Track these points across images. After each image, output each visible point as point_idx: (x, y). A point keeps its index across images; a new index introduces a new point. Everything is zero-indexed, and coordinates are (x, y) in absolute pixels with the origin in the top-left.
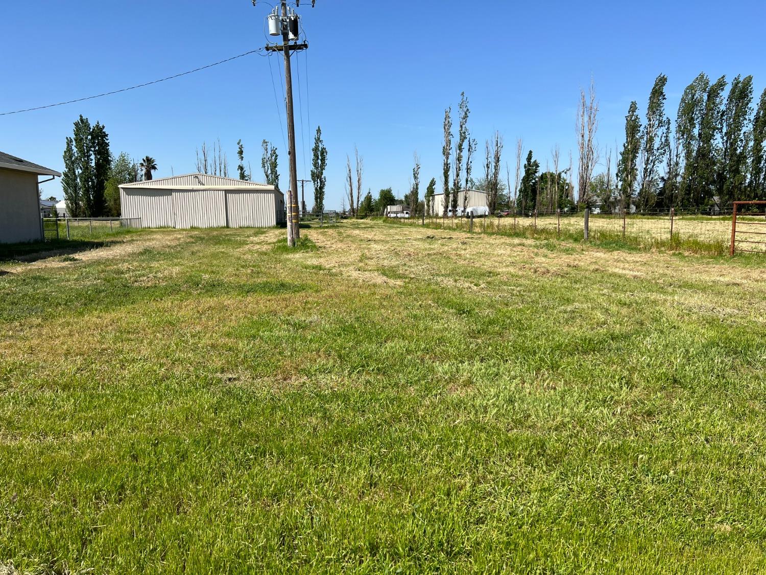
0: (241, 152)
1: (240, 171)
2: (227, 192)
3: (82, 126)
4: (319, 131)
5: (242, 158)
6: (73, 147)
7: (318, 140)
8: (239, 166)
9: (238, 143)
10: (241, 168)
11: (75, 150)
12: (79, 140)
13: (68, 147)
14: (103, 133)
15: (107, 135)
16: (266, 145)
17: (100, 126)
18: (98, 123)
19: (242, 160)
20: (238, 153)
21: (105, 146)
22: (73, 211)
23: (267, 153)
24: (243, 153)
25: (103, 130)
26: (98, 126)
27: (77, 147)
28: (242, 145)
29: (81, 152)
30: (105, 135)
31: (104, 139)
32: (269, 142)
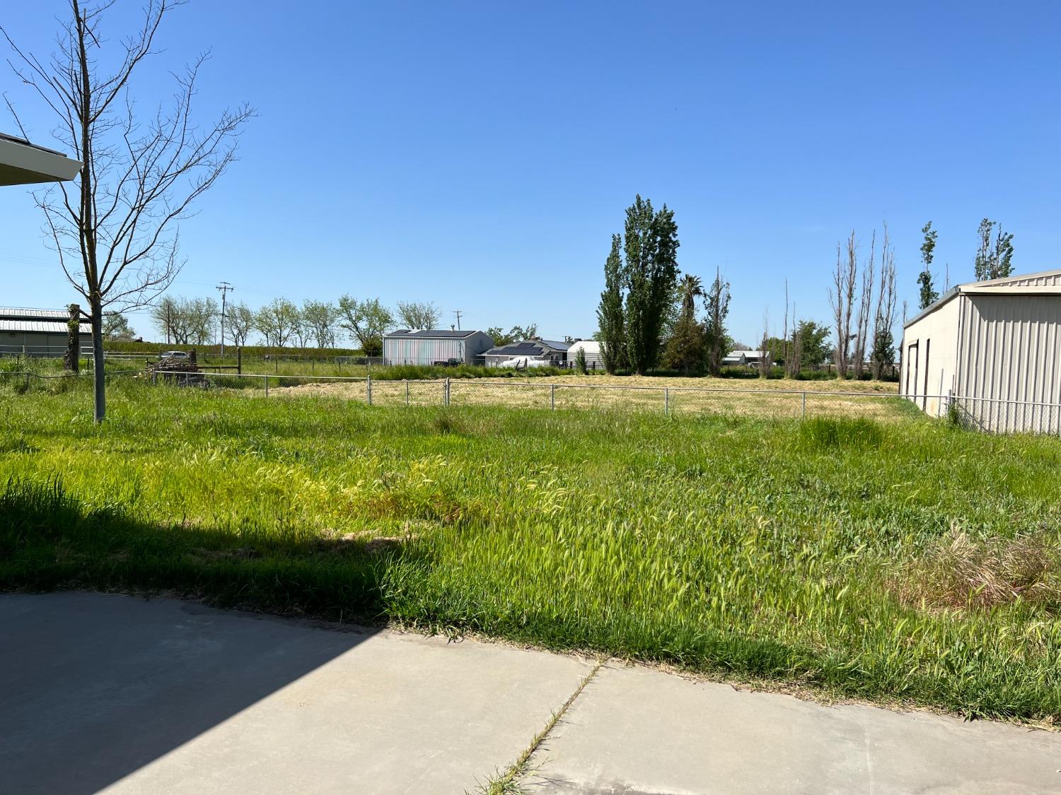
0: (929, 247)
1: (921, 285)
3: (638, 212)
5: (929, 259)
6: (621, 251)
8: (921, 275)
9: (925, 230)
10: (925, 279)
11: (623, 256)
12: (632, 239)
13: (613, 251)
14: (669, 224)
15: (676, 228)
16: (989, 230)
17: (667, 212)
18: (665, 207)
19: (930, 262)
20: (922, 249)
21: (670, 247)
22: (609, 359)
23: (987, 245)
24: (934, 249)
25: (671, 219)
26: (665, 211)
27: (626, 251)
28: (934, 233)
29: (634, 258)
30: (673, 228)
31: (671, 235)
32: (995, 223)
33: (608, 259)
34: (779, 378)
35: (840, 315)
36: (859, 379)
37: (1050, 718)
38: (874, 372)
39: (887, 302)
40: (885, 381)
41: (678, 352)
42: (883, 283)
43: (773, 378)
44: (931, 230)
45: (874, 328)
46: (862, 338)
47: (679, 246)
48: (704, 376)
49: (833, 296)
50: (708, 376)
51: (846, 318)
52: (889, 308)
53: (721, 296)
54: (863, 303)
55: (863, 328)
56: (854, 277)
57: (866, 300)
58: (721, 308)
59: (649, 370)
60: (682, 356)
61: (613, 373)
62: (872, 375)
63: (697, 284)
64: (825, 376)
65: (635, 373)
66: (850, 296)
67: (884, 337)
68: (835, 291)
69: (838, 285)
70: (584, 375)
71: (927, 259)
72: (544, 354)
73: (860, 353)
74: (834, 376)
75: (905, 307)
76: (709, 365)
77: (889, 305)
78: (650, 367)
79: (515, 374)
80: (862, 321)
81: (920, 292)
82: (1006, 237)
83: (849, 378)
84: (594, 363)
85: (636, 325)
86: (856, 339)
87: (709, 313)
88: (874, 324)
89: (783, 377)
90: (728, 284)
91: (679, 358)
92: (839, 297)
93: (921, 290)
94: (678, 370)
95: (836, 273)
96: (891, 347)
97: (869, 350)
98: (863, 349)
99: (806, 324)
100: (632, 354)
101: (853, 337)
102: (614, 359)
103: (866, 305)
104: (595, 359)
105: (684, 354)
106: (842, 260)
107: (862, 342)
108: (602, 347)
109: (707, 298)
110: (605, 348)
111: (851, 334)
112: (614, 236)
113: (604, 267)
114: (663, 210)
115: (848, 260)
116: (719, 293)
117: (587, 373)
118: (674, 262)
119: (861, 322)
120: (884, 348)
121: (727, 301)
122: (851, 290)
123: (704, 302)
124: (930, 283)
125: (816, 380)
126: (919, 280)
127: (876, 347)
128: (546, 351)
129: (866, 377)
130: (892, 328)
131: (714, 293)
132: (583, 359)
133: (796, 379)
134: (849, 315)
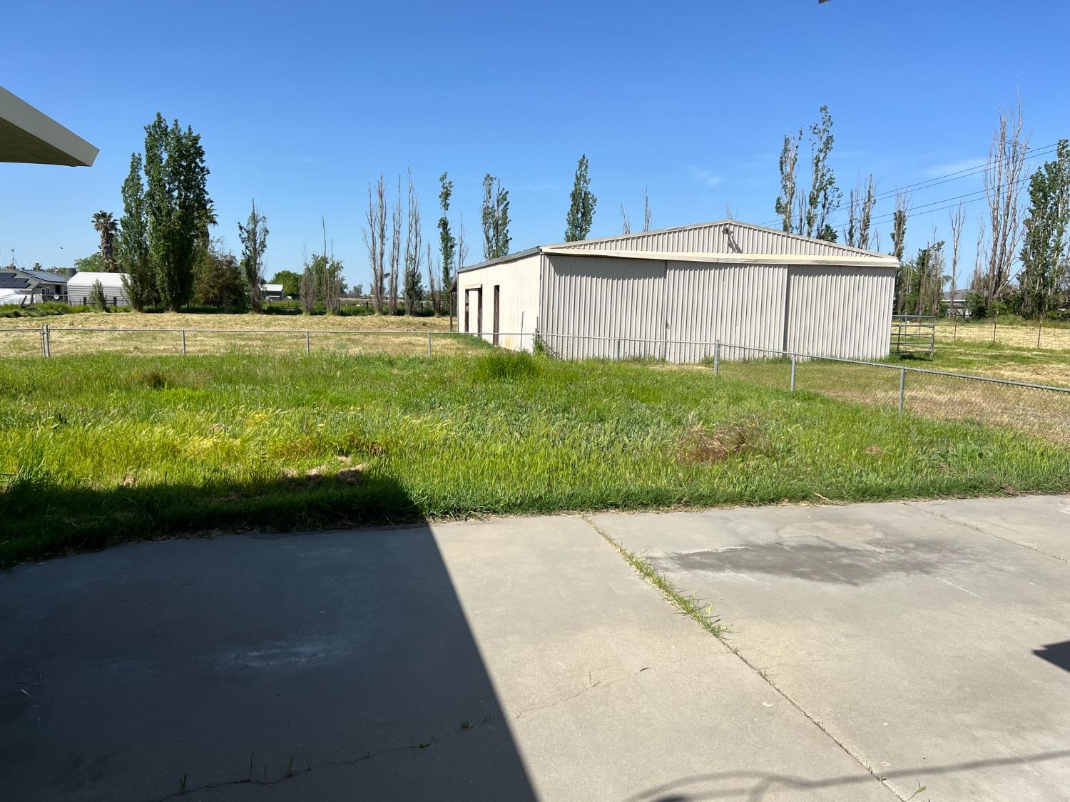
0: (446, 195)
1: (441, 230)
2: (794, 269)
3: (158, 134)
4: (583, 163)
5: (446, 206)
6: (142, 173)
7: (581, 178)
8: (441, 220)
9: (442, 179)
10: (444, 224)
11: (144, 179)
12: (153, 159)
13: (132, 172)
14: (196, 148)
15: (203, 153)
16: (490, 184)
17: (193, 135)
18: (190, 129)
19: (447, 209)
20: (440, 197)
21: (198, 173)
22: (136, 294)
23: (490, 197)
24: (450, 197)
25: (197, 143)
26: (191, 134)
27: (147, 173)
28: (450, 183)
29: (156, 182)
30: (200, 153)
31: (198, 160)
32: (495, 179)
33: (127, 180)
34: (322, 313)
35: (374, 254)
36: (394, 315)
37: (787, 500)
38: (407, 307)
39: (414, 243)
40: (416, 316)
41: (212, 287)
42: (411, 226)
43: (316, 314)
44: (447, 181)
45: (405, 268)
46: (395, 276)
47: (209, 173)
48: (246, 313)
49: (368, 235)
50: (250, 313)
51: (379, 257)
52: (416, 249)
53: (258, 230)
54: (394, 244)
55: (395, 267)
56: (385, 219)
57: (396, 242)
58: (258, 242)
59: (184, 307)
60: (216, 291)
61: (141, 310)
62: (405, 311)
63: (211, 212)
64: (364, 312)
65: (168, 310)
66: (382, 237)
67: (414, 276)
68: (369, 231)
69: (371, 226)
70: (105, 313)
71: (444, 206)
72: (32, 287)
73: (394, 289)
74: (371, 312)
75: (429, 248)
76: (252, 301)
77: (416, 247)
78: (184, 304)
79: (22, 312)
80: (395, 260)
81: (440, 236)
82: (504, 192)
83: (385, 314)
84: (115, 298)
85: (165, 257)
86: (390, 277)
87: (247, 247)
88: (405, 264)
89: (325, 313)
90: (264, 217)
91: (214, 293)
92: (373, 236)
93: (441, 233)
94: (214, 305)
95: (369, 214)
96: (419, 285)
97: (401, 288)
98: (396, 287)
99: (319, 258)
100: (163, 289)
101: (387, 275)
102: (141, 295)
103: (396, 246)
104: (118, 295)
105: (218, 289)
106: (373, 202)
107: (394, 280)
108: (124, 280)
109: (243, 230)
110: (129, 281)
111: (385, 273)
112: (133, 155)
113: (121, 189)
114: (187, 132)
115: (378, 201)
116: (256, 227)
117: (108, 310)
118: (204, 190)
119: (393, 261)
120: (414, 286)
121: (265, 235)
122: (382, 231)
123: (240, 235)
124: (448, 228)
125: (355, 315)
126: (439, 225)
127: (408, 285)
128: (34, 283)
129: (400, 313)
130: (419, 267)
131: (251, 226)
132: (101, 294)
133: (338, 314)
134: (382, 255)
